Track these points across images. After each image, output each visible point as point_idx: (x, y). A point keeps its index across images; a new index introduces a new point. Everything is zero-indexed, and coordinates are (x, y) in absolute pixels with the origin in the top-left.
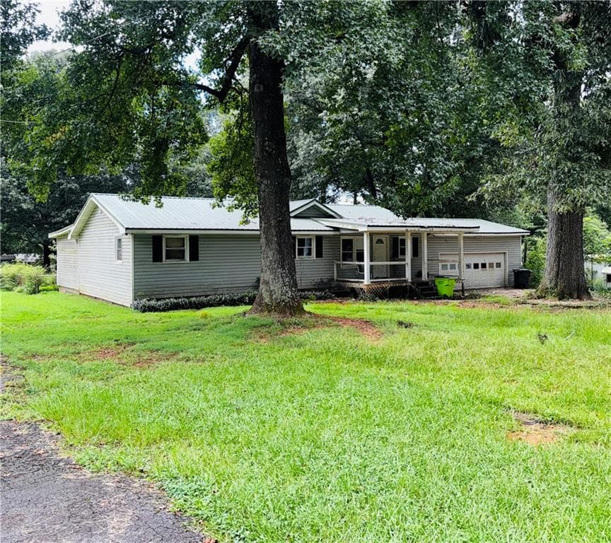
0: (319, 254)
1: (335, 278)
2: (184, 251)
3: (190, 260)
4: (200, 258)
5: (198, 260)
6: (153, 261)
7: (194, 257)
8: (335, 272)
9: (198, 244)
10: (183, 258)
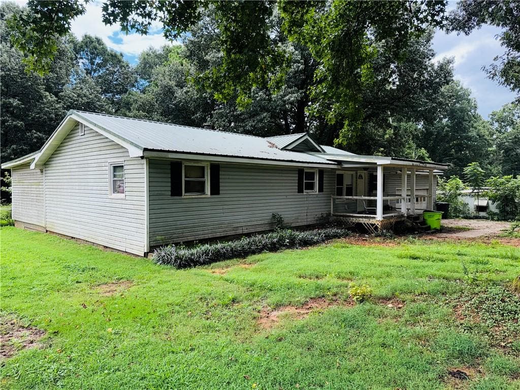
0: (321, 190)
1: (332, 212)
2: (203, 183)
3: (212, 194)
4: (221, 192)
5: (218, 194)
6: (172, 195)
7: (215, 190)
8: (332, 207)
9: (219, 175)
10: (202, 191)
